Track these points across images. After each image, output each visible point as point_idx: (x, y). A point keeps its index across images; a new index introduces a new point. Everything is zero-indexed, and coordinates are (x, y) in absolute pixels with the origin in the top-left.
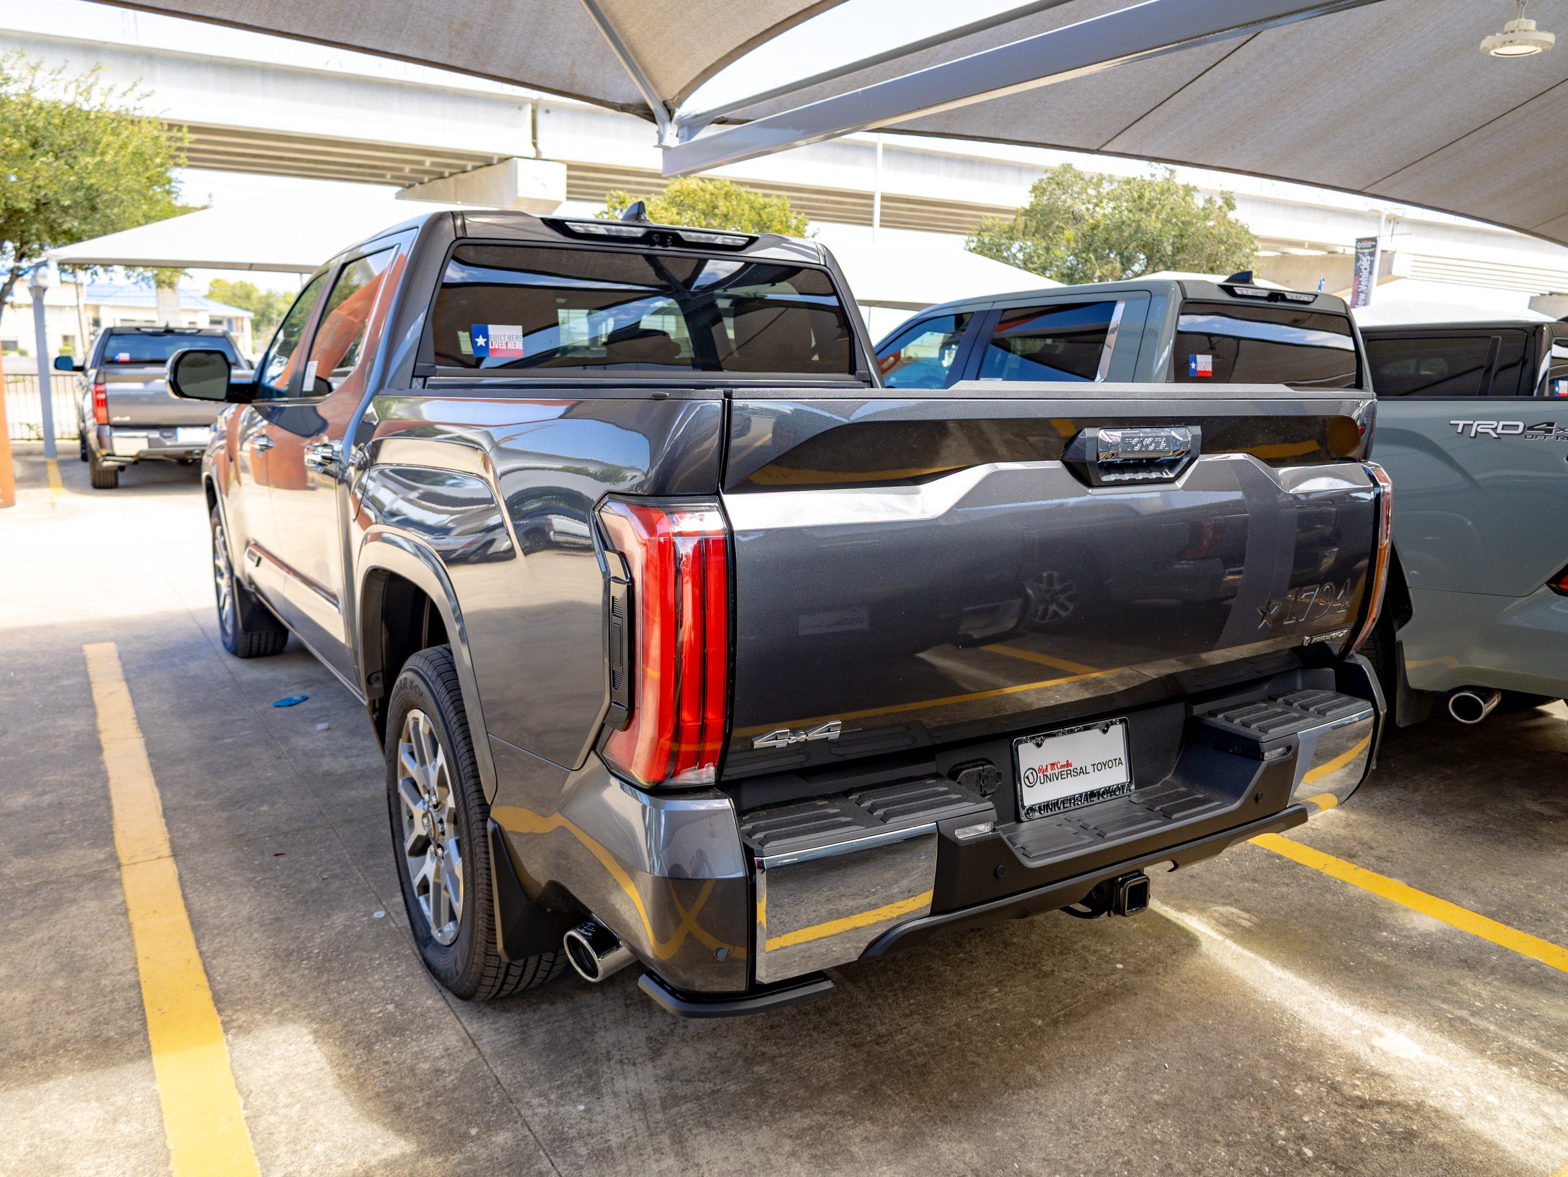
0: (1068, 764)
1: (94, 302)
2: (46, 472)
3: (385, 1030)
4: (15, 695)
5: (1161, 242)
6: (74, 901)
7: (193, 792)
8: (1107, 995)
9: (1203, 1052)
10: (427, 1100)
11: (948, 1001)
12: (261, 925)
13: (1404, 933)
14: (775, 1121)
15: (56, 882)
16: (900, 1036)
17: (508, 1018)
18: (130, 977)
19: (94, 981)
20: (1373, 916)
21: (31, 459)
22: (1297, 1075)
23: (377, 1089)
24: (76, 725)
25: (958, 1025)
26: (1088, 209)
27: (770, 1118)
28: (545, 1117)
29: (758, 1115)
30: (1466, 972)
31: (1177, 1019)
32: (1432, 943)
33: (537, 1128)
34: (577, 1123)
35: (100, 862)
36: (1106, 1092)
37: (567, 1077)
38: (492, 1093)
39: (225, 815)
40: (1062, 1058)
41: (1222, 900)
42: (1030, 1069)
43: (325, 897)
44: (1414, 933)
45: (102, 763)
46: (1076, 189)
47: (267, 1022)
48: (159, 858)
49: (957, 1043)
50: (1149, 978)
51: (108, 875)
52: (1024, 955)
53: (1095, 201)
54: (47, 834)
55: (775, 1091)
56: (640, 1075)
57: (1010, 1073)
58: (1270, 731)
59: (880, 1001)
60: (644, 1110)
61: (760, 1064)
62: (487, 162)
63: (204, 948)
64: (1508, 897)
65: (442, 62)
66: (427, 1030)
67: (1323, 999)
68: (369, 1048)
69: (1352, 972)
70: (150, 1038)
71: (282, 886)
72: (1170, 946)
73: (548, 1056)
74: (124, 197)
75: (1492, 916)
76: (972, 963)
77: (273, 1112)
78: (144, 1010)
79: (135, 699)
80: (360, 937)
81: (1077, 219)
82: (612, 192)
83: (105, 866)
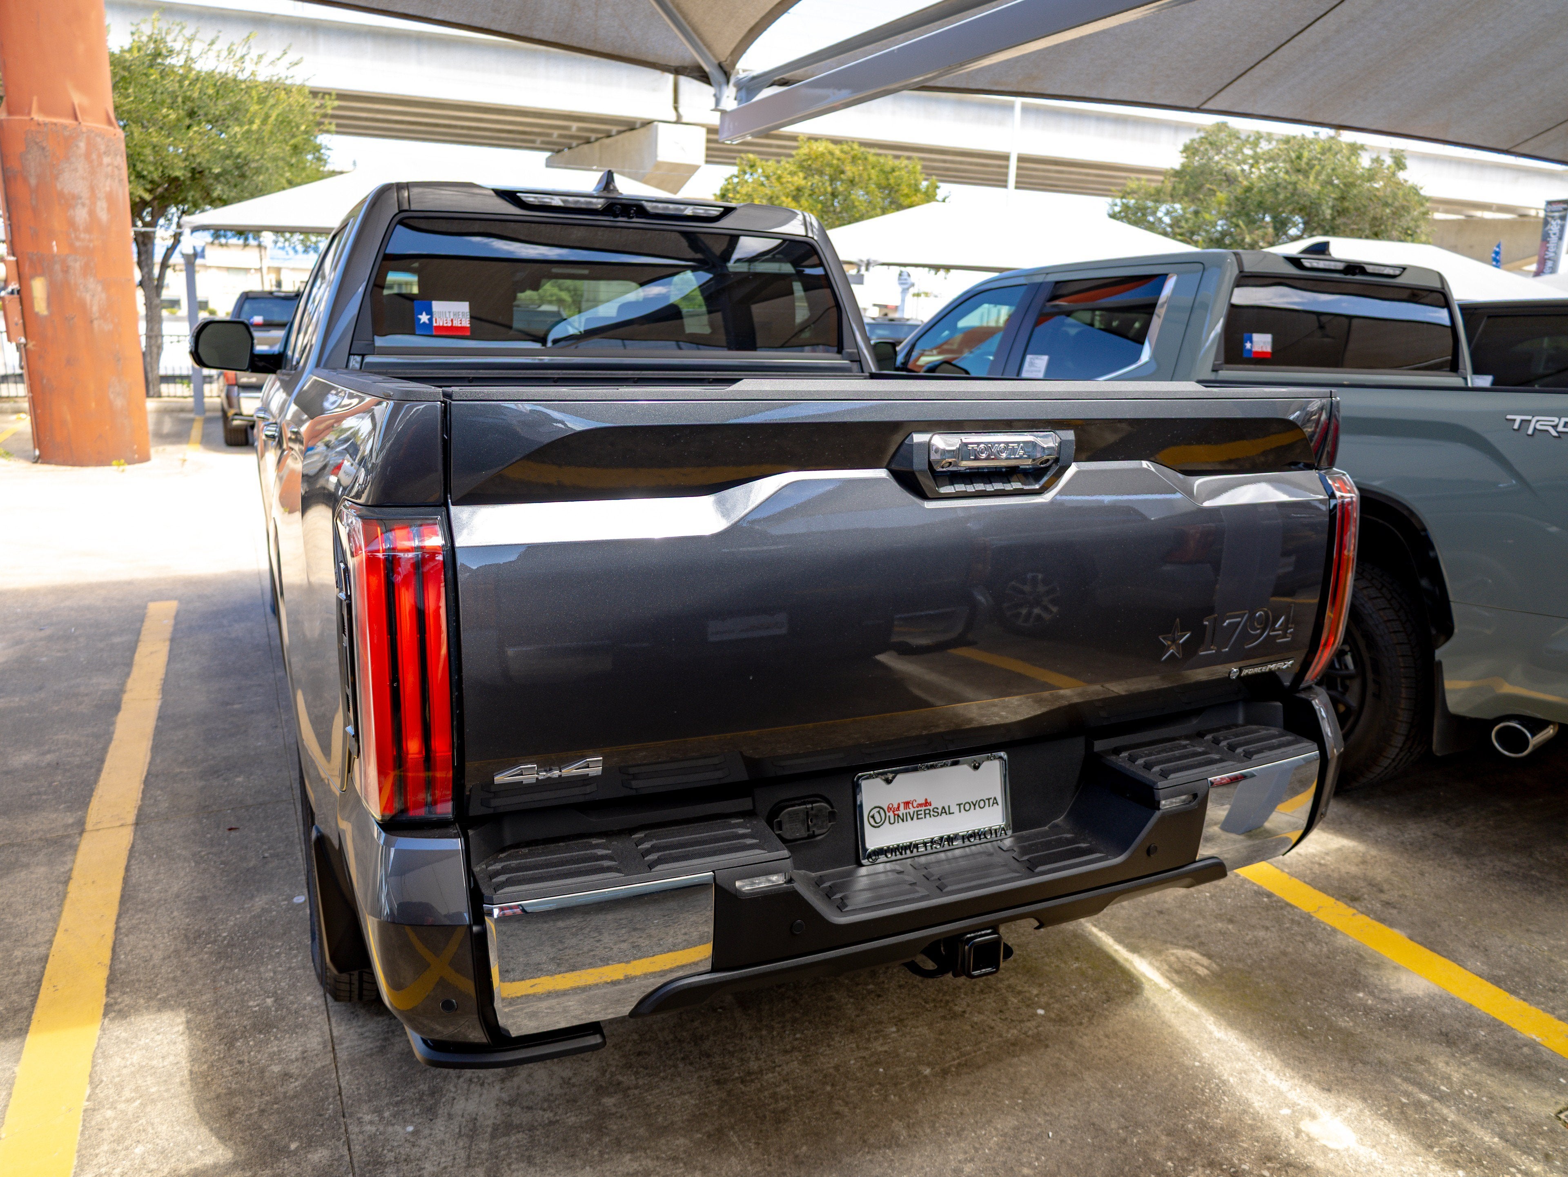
0: (927, 803)
1: (276, 264)
2: (190, 429)
3: (254, 1026)
4: (66, 650)
5: (1320, 205)
6: (27, 866)
7: (181, 758)
8: (1013, 1044)
9: (1096, 1120)
10: (263, 1106)
11: (837, 1039)
12: (185, 903)
13: (1385, 995)
14: (601, 1162)
15: (19, 845)
16: (770, 1075)
17: (378, 1023)
18: (42, 950)
19: (8, 951)
20: (1355, 973)
21: (183, 415)
22: (1198, 1159)
23: (219, 1090)
24: (104, 683)
25: (837, 1068)
26: (1243, 171)
27: (597, 1158)
28: (370, 1137)
29: (586, 1154)
30: (1442, 1048)
31: (1083, 1080)
32: (1414, 1010)
33: (357, 1148)
34: (399, 1146)
35: (67, 826)
36: (972, 1160)
37: (411, 1093)
38: (329, 1104)
39: (200, 784)
40: (937, 1116)
41: (1185, 942)
42: (898, 1126)
43: (257, 877)
44: (1396, 996)
45: (113, 723)
46: (1230, 148)
47: (147, 1008)
48: (122, 825)
49: (829, 1088)
50: (1067, 1029)
51: (68, 841)
52: (939, 991)
53: (1251, 161)
54: (31, 795)
55: (615, 1127)
56: (484, 1097)
57: (873, 1128)
58: (1172, 776)
59: (764, 1032)
60: (472, 1138)
61: (610, 1095)
62: (630, 126)
63: (121, 924)
64: (1525, 960)
65: (486, 26)
66: (293, 1030)
67: (1260, 1069)
68: (231, 1045)
69: (1306, 1038)
70: (34, 1016)
71: (222, 863)
72: (1106, 992)
73: (400, 1068)
74: (269, 165)
75: (1497, 981)
76: (879, 996)
77: (113, 1107)
78: (40, 986)
79: (172, 657)
80: (272, 922)
81: (1230, 180)
82: (743, 155)
83: (70, 831)
